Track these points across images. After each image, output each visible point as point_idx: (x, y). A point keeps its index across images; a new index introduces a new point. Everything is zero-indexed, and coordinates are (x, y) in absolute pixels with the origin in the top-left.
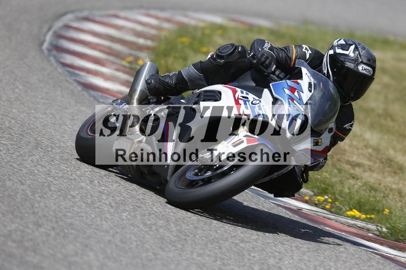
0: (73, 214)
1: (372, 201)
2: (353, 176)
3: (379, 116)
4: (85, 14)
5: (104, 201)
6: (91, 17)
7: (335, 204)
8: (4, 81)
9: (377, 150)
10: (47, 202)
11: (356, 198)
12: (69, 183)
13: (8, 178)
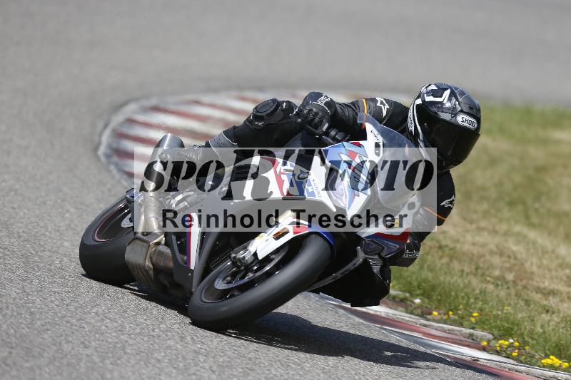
2: (547, 308)
4: (154, 101)
5: (201, 364)
6: (162, 105)
7: (524, 349)
8: (49, 203)
10: (123, 370)
11: (554, 339)
12: (152, 342)
13: (65, 339)
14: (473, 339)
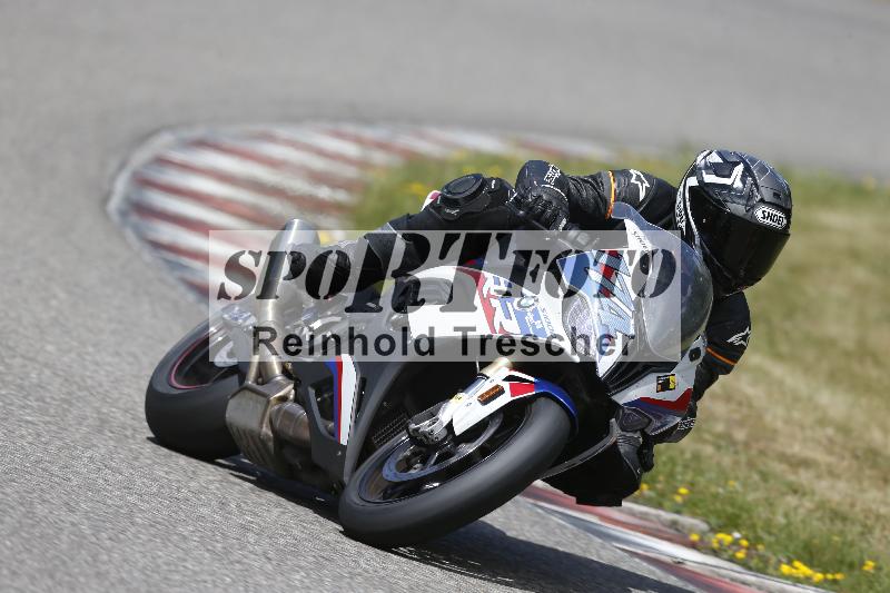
0: (184, 576)
1: (837, 542)
2: (795, 487)
3: (847, 354)
4: (199, 132)
5: (250, 548)
7: (756, 549)
8: (25, 281)
9: (844, 429)
10: (127, 549)
11: (803, 536)
13: (41, 496)
14: (677, 530)
